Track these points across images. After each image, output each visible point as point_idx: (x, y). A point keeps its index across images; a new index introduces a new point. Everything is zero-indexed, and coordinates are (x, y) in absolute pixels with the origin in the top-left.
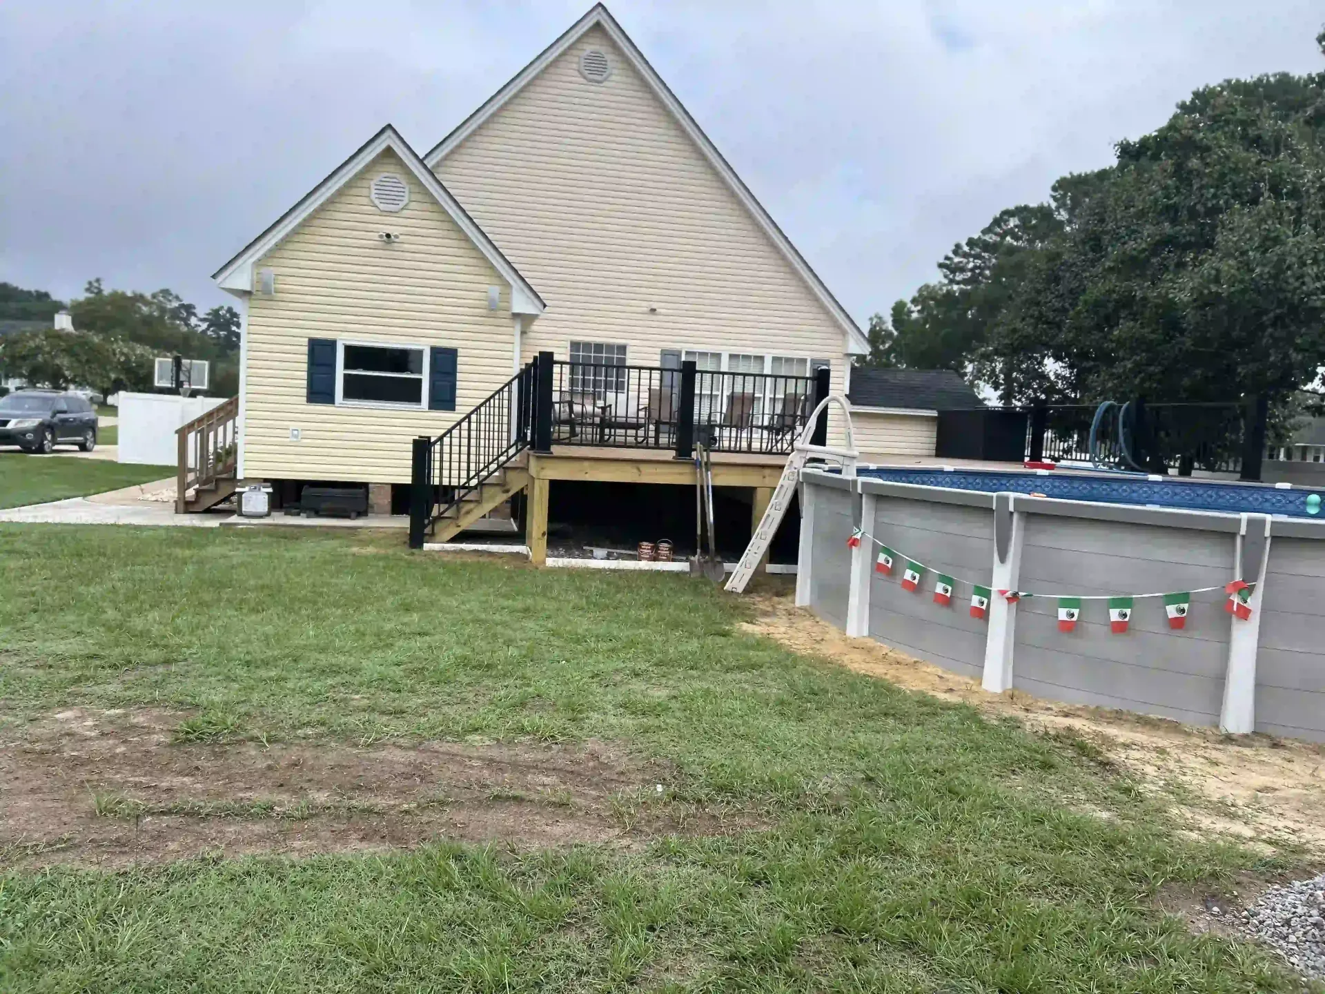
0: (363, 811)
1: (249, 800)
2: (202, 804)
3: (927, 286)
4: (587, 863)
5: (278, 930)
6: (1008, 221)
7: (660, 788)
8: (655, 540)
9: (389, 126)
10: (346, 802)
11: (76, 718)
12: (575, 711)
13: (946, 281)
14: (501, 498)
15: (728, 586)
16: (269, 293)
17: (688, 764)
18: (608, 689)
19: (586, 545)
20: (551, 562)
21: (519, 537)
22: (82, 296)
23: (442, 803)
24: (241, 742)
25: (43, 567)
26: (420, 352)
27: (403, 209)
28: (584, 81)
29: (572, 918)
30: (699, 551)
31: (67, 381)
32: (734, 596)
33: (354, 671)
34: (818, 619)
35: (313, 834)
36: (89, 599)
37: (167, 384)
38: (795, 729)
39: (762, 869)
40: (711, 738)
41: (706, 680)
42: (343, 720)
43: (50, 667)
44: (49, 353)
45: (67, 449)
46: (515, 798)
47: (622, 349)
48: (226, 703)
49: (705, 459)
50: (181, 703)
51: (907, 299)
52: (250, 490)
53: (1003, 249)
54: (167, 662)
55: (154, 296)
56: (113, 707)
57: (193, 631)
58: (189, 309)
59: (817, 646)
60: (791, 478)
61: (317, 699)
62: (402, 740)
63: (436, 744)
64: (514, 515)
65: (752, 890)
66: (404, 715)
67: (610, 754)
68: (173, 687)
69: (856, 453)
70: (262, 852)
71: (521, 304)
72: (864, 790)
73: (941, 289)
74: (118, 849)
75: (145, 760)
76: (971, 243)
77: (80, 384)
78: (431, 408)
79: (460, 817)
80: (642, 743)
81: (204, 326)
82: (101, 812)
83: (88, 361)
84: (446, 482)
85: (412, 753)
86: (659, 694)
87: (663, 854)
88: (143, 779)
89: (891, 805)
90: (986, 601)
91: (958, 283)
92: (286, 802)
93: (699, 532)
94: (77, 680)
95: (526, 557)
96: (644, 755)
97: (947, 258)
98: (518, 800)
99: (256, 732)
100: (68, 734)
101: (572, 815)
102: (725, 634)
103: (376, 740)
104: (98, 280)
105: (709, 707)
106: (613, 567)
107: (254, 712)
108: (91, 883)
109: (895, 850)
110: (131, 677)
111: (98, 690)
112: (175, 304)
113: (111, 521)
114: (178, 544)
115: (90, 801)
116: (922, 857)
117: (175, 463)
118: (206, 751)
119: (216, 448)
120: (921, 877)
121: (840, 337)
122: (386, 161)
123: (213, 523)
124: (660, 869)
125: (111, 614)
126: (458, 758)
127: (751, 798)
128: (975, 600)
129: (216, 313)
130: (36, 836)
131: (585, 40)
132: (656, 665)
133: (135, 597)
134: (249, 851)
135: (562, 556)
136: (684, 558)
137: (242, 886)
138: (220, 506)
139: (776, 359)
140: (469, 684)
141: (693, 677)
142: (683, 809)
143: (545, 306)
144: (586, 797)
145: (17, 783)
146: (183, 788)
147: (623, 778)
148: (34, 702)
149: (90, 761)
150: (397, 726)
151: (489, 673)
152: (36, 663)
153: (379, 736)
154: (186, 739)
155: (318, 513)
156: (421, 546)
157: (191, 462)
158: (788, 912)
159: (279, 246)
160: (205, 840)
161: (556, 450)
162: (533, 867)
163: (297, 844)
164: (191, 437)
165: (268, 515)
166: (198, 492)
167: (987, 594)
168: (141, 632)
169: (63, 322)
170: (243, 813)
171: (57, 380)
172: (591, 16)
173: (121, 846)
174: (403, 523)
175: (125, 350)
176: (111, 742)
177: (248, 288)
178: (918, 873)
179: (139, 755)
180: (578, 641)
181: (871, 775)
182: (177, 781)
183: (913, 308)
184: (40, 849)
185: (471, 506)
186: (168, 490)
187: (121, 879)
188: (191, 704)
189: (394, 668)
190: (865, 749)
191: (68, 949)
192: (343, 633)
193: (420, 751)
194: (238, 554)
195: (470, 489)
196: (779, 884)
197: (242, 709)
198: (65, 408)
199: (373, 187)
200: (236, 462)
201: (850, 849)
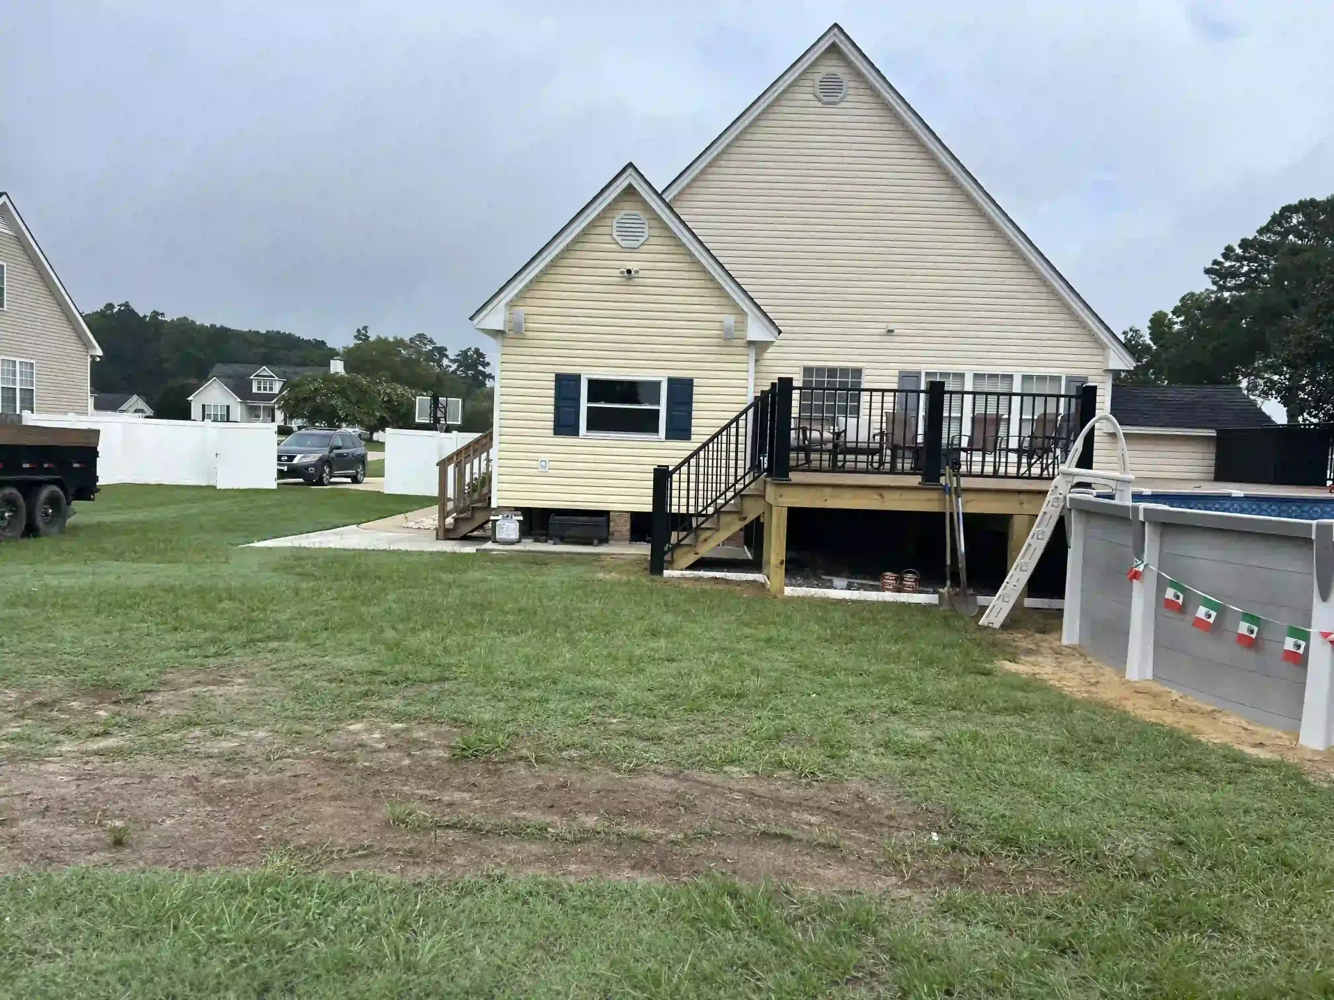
0: (633, 838)
1: (524, 819)
2: (482, 821)
3: (1192, 294)
4: (869, 913)
5: (564, 955)
6: (1291, 217)
7: (935, 836)
8: (899, 571)
9: (631, 165)
10: (616, 829)
11: (366, 730)
12: (834, 750)
13: (1215, 288)
14: (736, 526)
15: (983, 621)
16: (520, 332)
17: (963, 813)
18: (865, 726)
19: (825, 574)
20: (789, 591)
21: (756, 565)
22: (351, 343)
23: (709, 836)
24: (512, 761)
25: (330, 589)
26: (658, 384)
27: (642, 244)
28: (820, 104)
29: (859, 972)
30: (948, 583)
31: (341, 420)
32: (989, 631)
33: (611, 695)
34: (1089, 659)
35: (585, 859)
36: (369, 619)
37: (425, 420)
38: (1081, 780)
39: (1066, 937)
40: (984, 786)
41: (971, 722)
42: (605, 743)
43: (341, 681)
44: (326, 395)
45: (342, 482)
46: (782, 836)
47: (858, 372)
48: (496, 722)
49: (955, 485)
50: (455, 720)
51: (1168, 310)
52: (503, 518)
53: (1285, 250)
54: (443, 679)
55: (411, 340)
56: (397, 721)
57: (461, 651)
58: (442, 351)
59: (1093, 689)
60: (1055, 504)
61: (579, 721)
62: (662, 767)
63: (695, 773)
64: (748, 543)
65: (1058, 960)
66: (662, 741)
67: (876, 797)
68: (446, 705)
69: (1131, 476)
70: (543, 874)
71: (756, 331)
72: (1176, 855)
73: (1209, 298)
74: (411, 860)
75: (427, 774)
76: (1245, 244)
77: (351, 423)
78: (668, 437)
79: (729, 852)
80: (910, 787)
81: (454, 366)
82: (394, 822)
83: (358, 402)
84: (683, 510)
85: (672, 781)
86: (920, 735)
87: (949, 909)
88: (428, 793)
89: (1210, 874)
90: (1303, 644)
91: (1229, 289)
92: (558, 824)
93: (948, 562)
94: (365, 694)
95: (763, 585)
96: (914, 799)
97: (1215, 262)
98: (788, 839)
99: (524, 752)
100: (360, 745)
101: (844, 860)
102: (987, 673)
103: (637, 765)
104: (365, 328)
105: (979, 752)
106: (854, 597)
107: (523, 732)
108: (391, 891)
109: (1221, 927)
110: (410, 692)
111: (384, 704)
112: (429, 347)
113: (382, 547)
114: (442, 568)
115: (384, 811)
116: (1258, 938)
117: (436, 494)
118: (480, 767)
119: (472, 479)
120: (1260, 960)
121: (1099, 352)
122: (627, 198)
123: (470, 549)
124: (947, 924)
125: (390, 634)
126: (719, 789)
127: (1041, 854)
128: (1289, 644)
129: (464, 353)
130: (341, 841)
131: (822, 62)
132: (914, 703)
133: (408, 619)
134: (530, 871)
135: (800, 586)
136: (931, 590)
137: (526, 906)
138: (475, 533)
139: (1027, 378)
140: (721, 714)
141: (955, 718)
142: (967, 862)
143: (780, 332)
144: (855, 839)
145: (320, 789)
146: (464, 804)
147: (893, 823)
148: (329, 714)
149: (379, 772)
150: (655, 753)
151: (740, 703)
152: (329, 677)
153: (640, 762)
154: (462, 756)
155: (563, 540)
156: (661, 573)
157: (450, 493)
158: (1104, 989)
159: (528, 288)
160: (488, 856)
161: (794, 477)
162: (809, 912)
163: (572, 867)
164: (451, 469)
165: (519, 541)
166: (456, 520)
167: (1306, 636)
168: (417, 651)
169: (337, 367)
170: (519, 832)
171: (333, 420)
172: (827, 38)
173: (413, 856)
174: (643, 550)
175: (388, 391)
176: (397, 754)
177: (501, 328)
178: (1255, 956)
179: (422, 768)
180: (828, 674)
181: (1182, 838)
182: (457, 796)
183: (1176, 320)
184: (344, 854)
185: (708, 533)
186: (429, 518)
187: (417, 889)
188: (464, 721)
189: (647, 693)
190: (1170, 808)
191: (375, 955)
192: (596, 657)
193: (680, 780)
194: (494, 578)
195: (706, 516)
196: (1089, 955)
197: (511, 728)
198: (340, 444)
199: (615, 225)
200: (490, 492)
201: (1169, 923)
